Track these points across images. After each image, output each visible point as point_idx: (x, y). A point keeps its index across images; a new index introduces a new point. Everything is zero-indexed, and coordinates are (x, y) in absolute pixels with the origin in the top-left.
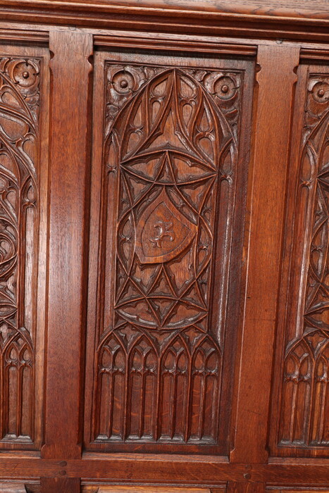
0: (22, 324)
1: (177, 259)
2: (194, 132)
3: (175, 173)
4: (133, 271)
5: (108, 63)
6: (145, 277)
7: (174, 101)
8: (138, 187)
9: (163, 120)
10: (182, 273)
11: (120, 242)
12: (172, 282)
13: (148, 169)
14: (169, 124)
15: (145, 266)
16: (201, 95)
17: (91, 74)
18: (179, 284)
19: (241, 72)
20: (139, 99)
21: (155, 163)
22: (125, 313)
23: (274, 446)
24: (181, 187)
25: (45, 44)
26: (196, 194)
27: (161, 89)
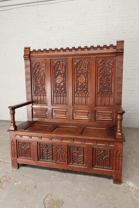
0: (45, 91)
1: (61, 82)
2: (62, 68)
3: (60, 73)
4: (56, 84)
5: (52, 61)
6: (58, 85)
7: (60, 64)
8: (57, 74)
9: (59, 66)
10: (62, 84)
11: (55, 81)
12: (61, 85)
13: (57, 72)
14: (59, 67)
15: (58, 84)
16: (62, 64)
17: (51, 63)
18: (62, 85)
19: (66, 61)
20: (56, 64)
21: (58, 71)
22: (56, 89)
23: (74, 105)
24: (61, 74)
25: (46, 60)
26: (63, 75)
27: (58, 63)
